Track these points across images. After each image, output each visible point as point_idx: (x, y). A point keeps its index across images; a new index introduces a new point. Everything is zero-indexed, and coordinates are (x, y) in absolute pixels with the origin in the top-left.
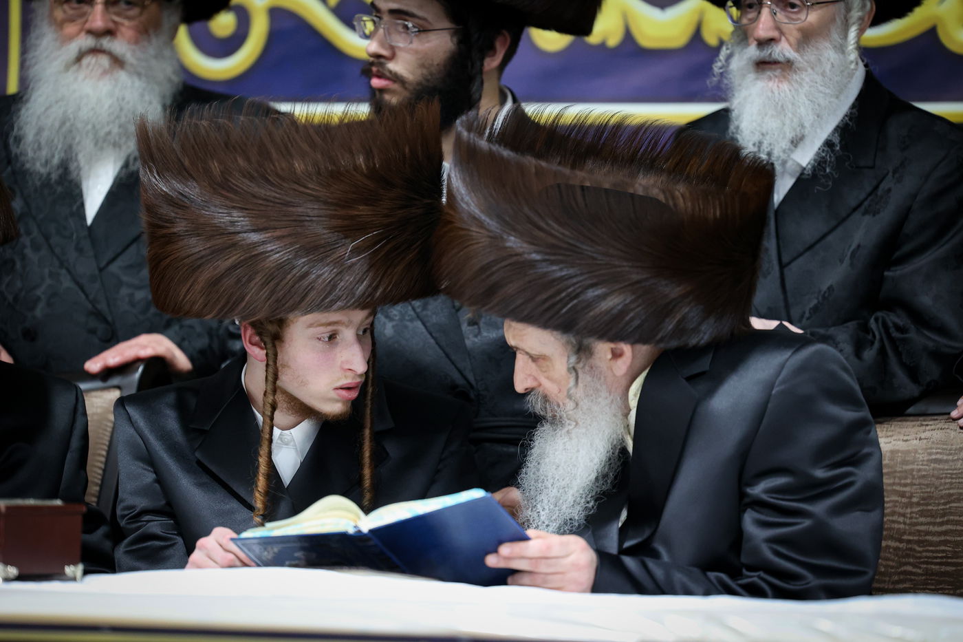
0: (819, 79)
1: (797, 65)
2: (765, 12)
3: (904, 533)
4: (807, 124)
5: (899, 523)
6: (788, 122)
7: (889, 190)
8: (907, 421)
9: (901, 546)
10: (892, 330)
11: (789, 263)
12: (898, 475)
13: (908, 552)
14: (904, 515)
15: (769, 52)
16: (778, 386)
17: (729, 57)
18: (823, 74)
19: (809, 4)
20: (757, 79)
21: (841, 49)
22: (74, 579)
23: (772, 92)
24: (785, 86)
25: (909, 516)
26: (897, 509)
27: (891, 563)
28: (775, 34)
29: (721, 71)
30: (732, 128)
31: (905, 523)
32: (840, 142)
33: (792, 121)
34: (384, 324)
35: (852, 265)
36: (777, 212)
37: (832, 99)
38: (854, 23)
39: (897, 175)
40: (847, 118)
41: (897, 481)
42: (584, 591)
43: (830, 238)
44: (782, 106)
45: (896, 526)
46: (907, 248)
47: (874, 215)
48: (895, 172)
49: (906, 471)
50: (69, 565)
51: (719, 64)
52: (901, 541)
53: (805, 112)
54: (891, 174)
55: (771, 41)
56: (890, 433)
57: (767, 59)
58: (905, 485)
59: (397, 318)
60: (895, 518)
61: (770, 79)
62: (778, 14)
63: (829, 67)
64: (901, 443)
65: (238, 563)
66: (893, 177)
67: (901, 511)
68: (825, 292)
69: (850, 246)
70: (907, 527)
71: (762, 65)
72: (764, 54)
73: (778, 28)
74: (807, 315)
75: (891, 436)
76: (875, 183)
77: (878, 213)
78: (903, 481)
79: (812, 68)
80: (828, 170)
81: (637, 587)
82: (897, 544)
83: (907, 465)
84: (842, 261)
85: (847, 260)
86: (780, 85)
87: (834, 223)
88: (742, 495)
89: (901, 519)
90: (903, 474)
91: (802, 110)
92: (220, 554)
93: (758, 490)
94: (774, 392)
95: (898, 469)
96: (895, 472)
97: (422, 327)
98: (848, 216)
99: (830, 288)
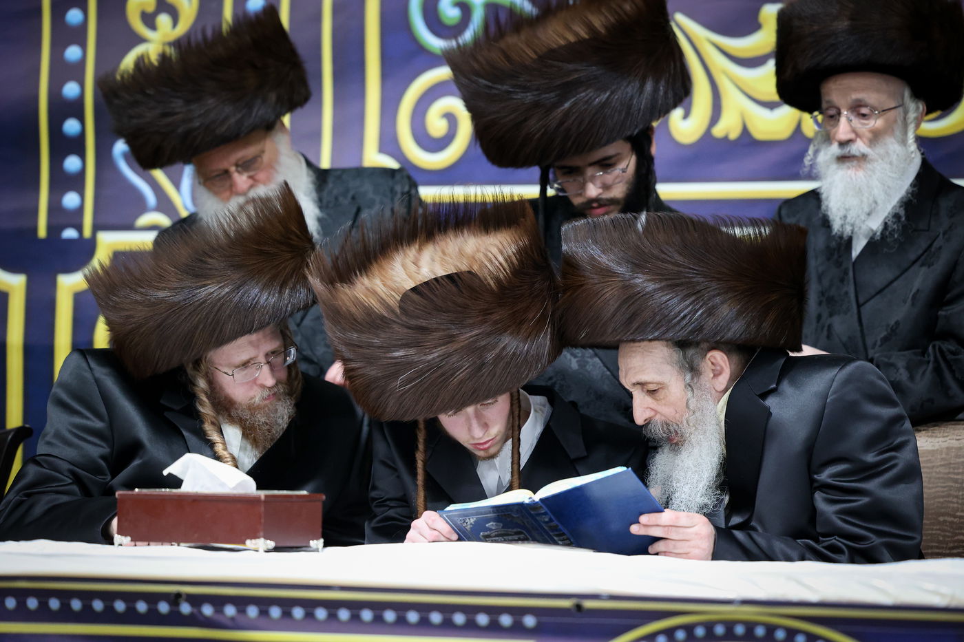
0: (887, 167)
1: (870, 157)
2: (843, 120)
3: (958, 510)
4: (879, 202)
5: (954, 503)
6: (865, 200)
7: (940, 248)
8: (959, 424)
9: (956, 520)
10: (947, 353)
11: (865, 303)
12: (952, 466)
13: (961, 525)
14: (957, 497)
15: (848, 149)
16: (832, 395)
17: (816, 152)
18: (891, 163)
19: (876, 112)
20: (838, 169)
21: (904, 142)
22: (317, 550)
23: (851, 179)
24: (861, 173)
25: (961, 497)
26: (952, 492)
27: (947, 534)
28: (852, 136)
29: (811, 163)
30: (823, 207)
31: (957, 503)
32: (905, 215)
33: (868, 199)
34: (570, 360)
35: (913, 304)
36: (854, 264)
37: (898, 182)
38: (911, 123)
39: (946, 236)
40: (909, 195)
41: (951, 470)
42: (707, 559)
43: (895, 284)
44: (860, 189)
45: (951, 505)
46: (955, 292)
47: (929, 267)
48: (944, 234)
49: (958, 463)
50: (313, 540)
51: (809, 158)
52: (955, 517)
53: (878, 192)
54: (941, 236)
55: (849, 142)
56: (946, 434)
57: (848, 155)
58: (958, 474)
59: (580, 355)
60: (950, 499)
61: (849, 168)
62: (853, 121)
63: (895, 157)
64: (954, 441)
65: (443, 539)
66: (943, 238)
67: (955, 494)
68: (893, 327)
69: (911, 291)
70: (960, 506)
71: (843, 159)
72: (846, 151)
73: (854, 131)
74: (879, 343)
75: (947, 436)
76: (929, 242)
77: (933, 265)
78: (956, 471)
79: (882, 160)
80: (896, 236)
81: (749, 556)
82: (952, 519)
83: (959, 458)
84: (905, 302)
85: (909, 302)
86: (857, 173)
87: (897, 273)
88: (812, 481)
89: (955, 500)
90: (956, 466)
91: (876, 192)
92: (427, 532)
93: (824, 476)
94: (828, 400)
95: (952, 462)
96: (950, 464)
97: (599, 362)
98: (909, 267)
99: (897, 323)
